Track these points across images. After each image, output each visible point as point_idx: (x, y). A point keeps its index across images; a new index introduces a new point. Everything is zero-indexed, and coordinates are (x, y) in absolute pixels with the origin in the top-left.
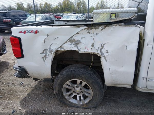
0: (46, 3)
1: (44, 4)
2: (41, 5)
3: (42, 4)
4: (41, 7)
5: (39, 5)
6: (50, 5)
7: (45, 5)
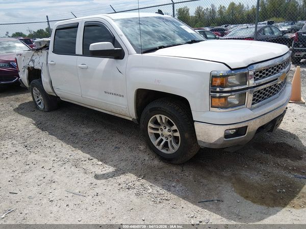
0: (232, 4)
1: (227, 6)
2: (221, 8)
3: (224, 7)
4: (221, 12)
5: (217, 9)
6: (241, 6)
7: (229, 9)
